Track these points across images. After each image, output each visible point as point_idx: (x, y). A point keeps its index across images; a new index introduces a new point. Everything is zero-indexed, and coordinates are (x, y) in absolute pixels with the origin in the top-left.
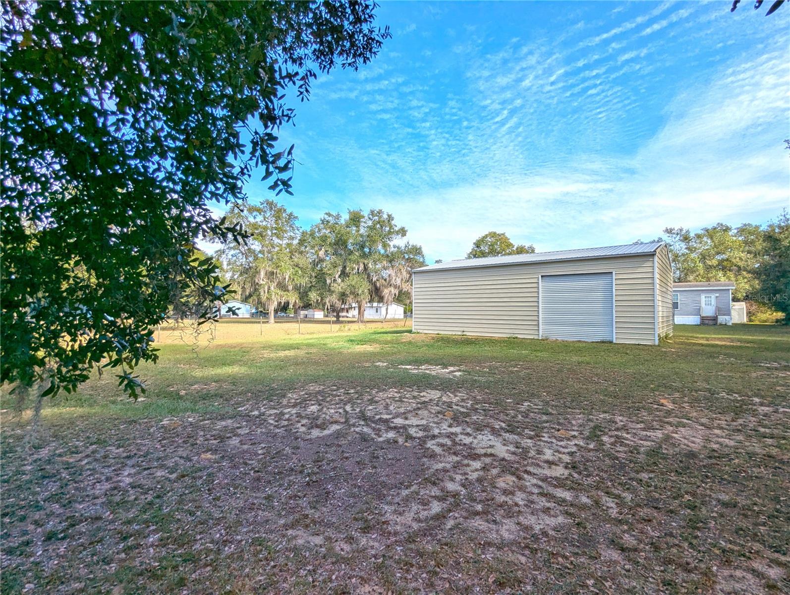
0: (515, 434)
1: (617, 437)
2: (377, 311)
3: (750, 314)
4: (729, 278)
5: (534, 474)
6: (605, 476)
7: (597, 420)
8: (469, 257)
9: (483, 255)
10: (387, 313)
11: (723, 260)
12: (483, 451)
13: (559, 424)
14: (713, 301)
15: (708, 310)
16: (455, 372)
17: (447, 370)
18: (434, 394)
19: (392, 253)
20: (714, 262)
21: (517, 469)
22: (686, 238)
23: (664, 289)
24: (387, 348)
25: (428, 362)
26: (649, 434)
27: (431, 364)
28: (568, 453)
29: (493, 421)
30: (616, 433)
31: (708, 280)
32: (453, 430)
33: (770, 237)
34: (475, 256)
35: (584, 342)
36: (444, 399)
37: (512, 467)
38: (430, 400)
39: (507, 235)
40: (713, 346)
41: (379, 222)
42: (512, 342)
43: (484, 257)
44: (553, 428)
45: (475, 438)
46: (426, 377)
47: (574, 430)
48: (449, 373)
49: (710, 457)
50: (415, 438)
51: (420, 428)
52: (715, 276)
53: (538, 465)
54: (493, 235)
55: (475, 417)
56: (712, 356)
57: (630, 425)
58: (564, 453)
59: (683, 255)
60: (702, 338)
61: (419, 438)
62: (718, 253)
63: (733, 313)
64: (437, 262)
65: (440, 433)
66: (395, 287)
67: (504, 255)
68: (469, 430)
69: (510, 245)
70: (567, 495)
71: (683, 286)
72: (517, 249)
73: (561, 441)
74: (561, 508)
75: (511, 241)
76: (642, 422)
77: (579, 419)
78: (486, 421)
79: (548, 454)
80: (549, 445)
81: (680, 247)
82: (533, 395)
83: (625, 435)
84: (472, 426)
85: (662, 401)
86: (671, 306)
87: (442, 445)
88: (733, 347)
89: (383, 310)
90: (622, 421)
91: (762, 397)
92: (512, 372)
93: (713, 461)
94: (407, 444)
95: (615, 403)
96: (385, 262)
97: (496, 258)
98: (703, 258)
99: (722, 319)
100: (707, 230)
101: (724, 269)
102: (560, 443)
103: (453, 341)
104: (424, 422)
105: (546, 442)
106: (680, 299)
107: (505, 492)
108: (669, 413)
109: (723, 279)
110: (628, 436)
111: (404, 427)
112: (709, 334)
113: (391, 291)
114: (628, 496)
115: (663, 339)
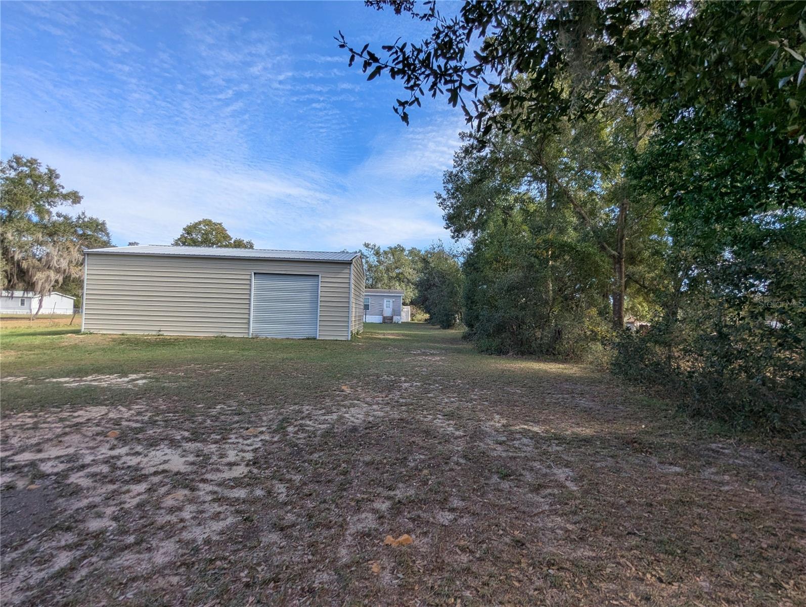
0: (199, 442)
1: (301, 425)
2: (23, 304)
3: (412, 315)
4: (402, 287)
5: (212, 481)
6: (282, 464)
7: (287, 412)
8: (176, 244)
9: (195, 243)
10: (40, 307)
11: (400, 273)
12: (153, 470)
13: (250, 422)
14: (391, 303)
15: (388, 312)
16: (137, 380)
17: (126, 379)
18: (96, 412)
19: (54, 224)
20: (394, 275)
21: (193, 480)
22: (377, 253)
23: (358, 294)
24: (31, 356)
25: (99, 370)
26: (326, 417)
27: (103, 373)
28: (252, 450)
29: (174, 431)
30: (301, 422)
31: (390, 288)
32: (115, 452)
33: (424, 259)
34: (184, 244)
35: (292, 339)
36: (111, 415)
37: (186, 479)
38: (89, 420)
39: (225, 226)
40: (386, 339)
41: (30, 176)
42: (220, 341)
43: (196, 246)
44: (242, 428)
45: (146, 456)
46: (89, 390)
47: (263, 426)
48: (128, 382)
49: (366, 429)
50: (49, 475)
51: (62, 459)
52: (394, 285)
53: (218, 470)
54: (208, 223)
55: (151, 432)
56: (384, 347)
57: (314, 412)
58: (248, 451)
59: (375, 266)
60: (381, 334)
61: (56, 474)
62: (397, 268)
63: (403, 314)
64: (130, 244)
65: (93, 460)
66: (58, 271)
67: (220, 247)
68: (139, 448)
69: (227, 237)
70: (241, 493)
71: (372, 292)
72: (235, 242)
73: (248, 439)
74: (233, 509)
75: (228, 233)
76: (323, 408)
77: (271, 414)
78: (165, 434)
79: (232, 456)
80: (234, 446)
81: (373, 260)
82: (229, 397)
83: (308, 422)
84: (145, 443)
85: (343, 387)
86: (362, 307)
87: (94, 475)
88: (398, 340)
89: (35, 303)
90: (307, 410)
91: (407, 376)
92: (212, 374)
93: (367, 431)
94: (32, 487)
95: (306, 394)
96: (40, 235)
97: (211, 249)
98: (388, 270)
99: (395, 319)
100: (391, 249)
101: (400, 280)
102: (245, 442)
103: (144, 342)
104: (71, 451)
105: (233, 443)
106: (371, 301)
107: (172, 510)
108: (346, 397)
109: (398, 288)
110: (310, 423)
111: (33, 464)
112: (386, 330)
113: (48, 277)
114: (297, 478)
115: (354, 336)
